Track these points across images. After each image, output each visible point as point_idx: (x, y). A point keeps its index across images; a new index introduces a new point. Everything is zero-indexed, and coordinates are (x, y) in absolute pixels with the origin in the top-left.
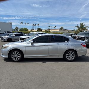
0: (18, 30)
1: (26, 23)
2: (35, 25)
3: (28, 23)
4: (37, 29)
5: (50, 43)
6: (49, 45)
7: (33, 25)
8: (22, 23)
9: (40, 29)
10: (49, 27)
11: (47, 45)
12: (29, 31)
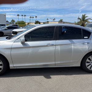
0: (15, 23)
1: (22, 15)
2: (33, 17)
3: (25, 16)
4: (35, 22)
5: (57, 41)
6: (56, 45)
7: (31, 17)
8: (18, 15)
9: (38, 21)
10: (48, 19)
11: (52, 45)
12: (27, 24)
